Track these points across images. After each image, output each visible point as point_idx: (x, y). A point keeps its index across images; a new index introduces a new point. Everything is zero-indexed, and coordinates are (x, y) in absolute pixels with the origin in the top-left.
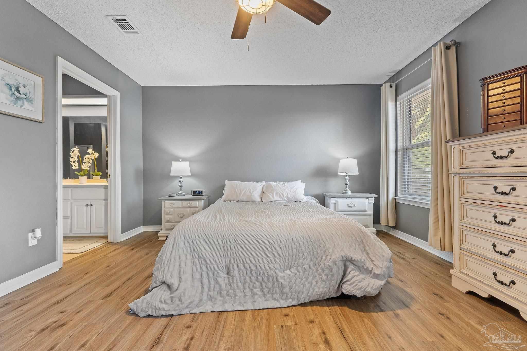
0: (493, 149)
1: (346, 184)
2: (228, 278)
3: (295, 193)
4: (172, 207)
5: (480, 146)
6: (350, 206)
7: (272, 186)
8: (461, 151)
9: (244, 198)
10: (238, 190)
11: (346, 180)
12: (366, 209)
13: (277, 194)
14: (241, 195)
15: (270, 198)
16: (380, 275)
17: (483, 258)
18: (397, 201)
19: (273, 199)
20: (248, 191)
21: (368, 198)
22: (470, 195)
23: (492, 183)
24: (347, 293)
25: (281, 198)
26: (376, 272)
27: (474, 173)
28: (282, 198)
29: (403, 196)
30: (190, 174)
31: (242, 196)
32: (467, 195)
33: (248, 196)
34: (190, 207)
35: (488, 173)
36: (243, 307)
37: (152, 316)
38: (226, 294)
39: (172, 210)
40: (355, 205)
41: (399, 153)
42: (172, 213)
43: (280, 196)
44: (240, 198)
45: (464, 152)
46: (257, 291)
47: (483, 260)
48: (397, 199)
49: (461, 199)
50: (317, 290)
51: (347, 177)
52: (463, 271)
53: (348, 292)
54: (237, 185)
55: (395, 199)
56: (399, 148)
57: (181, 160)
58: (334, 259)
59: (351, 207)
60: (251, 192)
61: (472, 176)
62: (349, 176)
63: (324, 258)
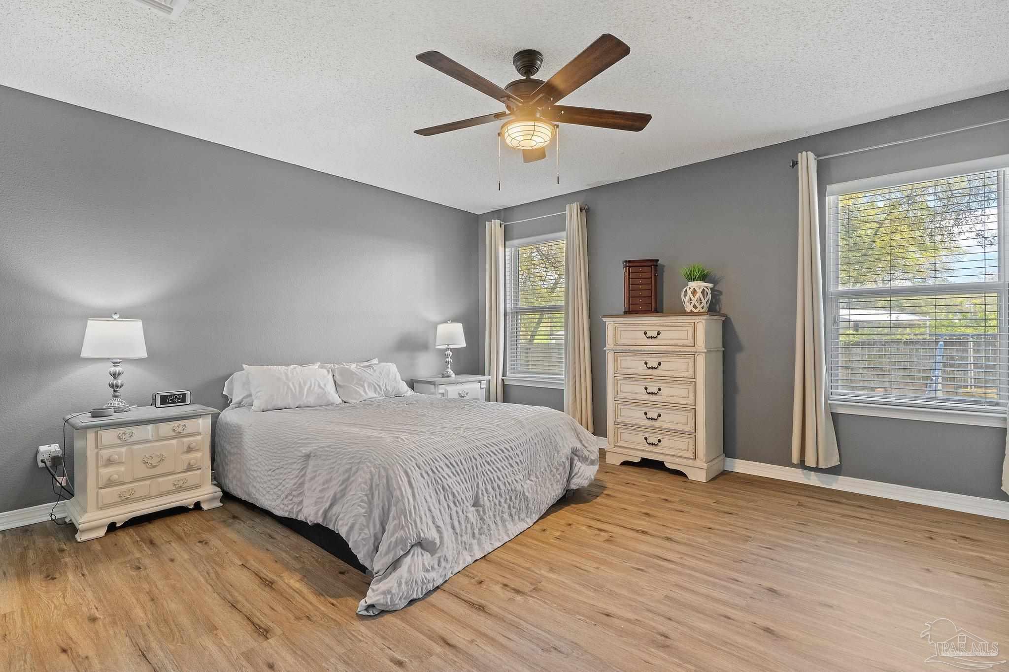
0: (645, 329)
1: (447, 362)
2: (477, 510)
3: (396, 382)
4: (125, 443)
5: (634, 325)
6: (462, 395)
7: (353, 372)
8: (615, 328)
9: (311, 400)
10: (293, 383)
11: (448, 355)
12: (479, 398)
13: (369, 385)
14: (303, 396)
15: (361, 395)
16: (595, 460)
17: (635, 427)
18: (506, 383)
19: (365, 397)
20: (315, 385)
21: (480, 382)
22: (625, 371)
23: (643, 359)
24: (578, 487)
25: (377, 393)
26: (593, 458)
27: (629, 350)
28: (379, 393)
29: (513, 375)
30: (144, 354)
31: (307, 395)
32: (621, 371)
33: (318, 394)
34: (179, 436)
35: (641, 351)
36: (500, 541)
37: (419, 599)
38: (479, 532)
39: (124, 450)
40: (467, 394)
41: (507, 317)
42: (124, 460)
43: (375, 389)
44: (304, 401)
45: (619, 329)
46: (506, 516)
47: (637, 429)
48: (506, 379)
49: (616, 375)
50: (554, 494)
51: (449, 352)
52: (618, 444)
53: (578, 485)
54: (286, 374)
55: (503, 380)
56: (508, 310)
57: (116, 317)
58: (566, 453)
59: (463, 397)
60: (322, 385)
61: (626, 352)
62: (452, 350)
63: (556, 455)
